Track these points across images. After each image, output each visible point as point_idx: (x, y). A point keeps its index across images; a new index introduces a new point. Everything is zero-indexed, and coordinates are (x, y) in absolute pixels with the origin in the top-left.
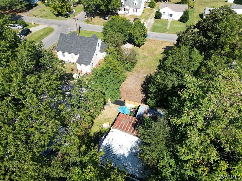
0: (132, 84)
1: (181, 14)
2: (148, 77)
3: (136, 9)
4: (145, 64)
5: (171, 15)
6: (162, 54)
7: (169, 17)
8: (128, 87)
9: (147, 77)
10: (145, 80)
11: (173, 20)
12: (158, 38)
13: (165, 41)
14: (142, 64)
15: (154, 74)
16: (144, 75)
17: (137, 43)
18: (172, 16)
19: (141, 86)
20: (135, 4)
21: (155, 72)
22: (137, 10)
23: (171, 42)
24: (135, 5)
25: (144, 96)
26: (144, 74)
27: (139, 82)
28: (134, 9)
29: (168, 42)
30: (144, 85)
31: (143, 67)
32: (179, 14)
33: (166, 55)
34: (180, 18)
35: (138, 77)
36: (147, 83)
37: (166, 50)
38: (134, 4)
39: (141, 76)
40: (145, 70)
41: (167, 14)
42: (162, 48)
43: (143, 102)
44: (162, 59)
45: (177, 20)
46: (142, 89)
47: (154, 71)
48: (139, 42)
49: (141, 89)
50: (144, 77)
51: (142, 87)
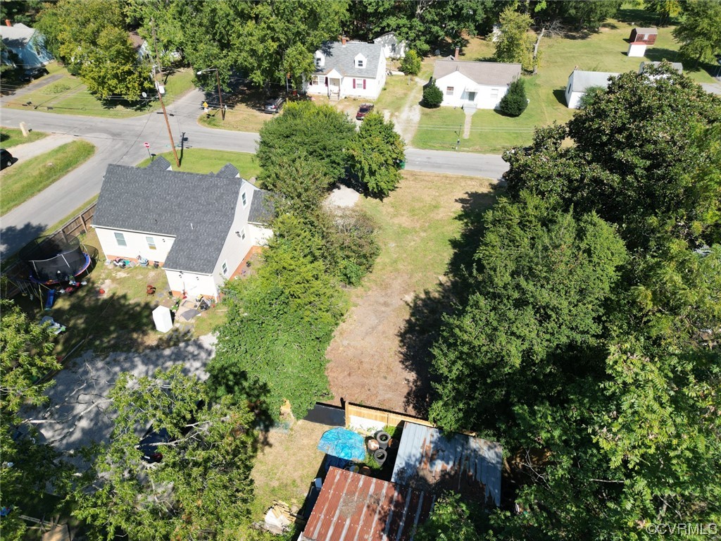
0: (367, 334)
1: (502, 92)
2: (419, 302)
3: (363, 79)
4: (405, 255)
5: (472, 96)
6: (456, 218)
7: (466, 102)
8: (352, 343)
9: (415, 304)
10: (412, 315)
11: (479, 109)
12: (439, 166)
13: (463, 177)
14: (396, 256)
15: (439, 291)
16: (406, 296)
17: (375, 186)
18: (476, 99)
19: (400, 338)
20: (360, 65)
21: (441, 284)
22: (365, 81)
23: (480, 180)
24: (360, 67)
25: (411, 379)
26: (406, 292)
27: (392, 324)
28: (356, 78)
29: (472, 179)
30: (408, 336)
31: (400, 266)
32: (495, 92)
33: (472, 223)
34: (501, 103)
35: (386, 304)
36: (418, 326)
37: (467, 207)
38: (357, 63)
39: (396, 302)
40: (406, 277)
41: (458, 92)
42: (456, 201)
43: (411, 405)
44: (458, 237)
45: (490, 110)
46: (404, 350)
47: (438, 282)
48: (379, 184)
49: (400, 349)
50: (406, 302)
51: (401, 341)
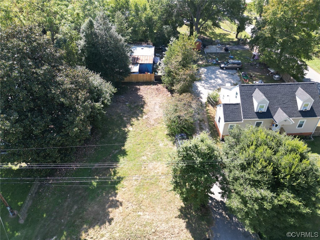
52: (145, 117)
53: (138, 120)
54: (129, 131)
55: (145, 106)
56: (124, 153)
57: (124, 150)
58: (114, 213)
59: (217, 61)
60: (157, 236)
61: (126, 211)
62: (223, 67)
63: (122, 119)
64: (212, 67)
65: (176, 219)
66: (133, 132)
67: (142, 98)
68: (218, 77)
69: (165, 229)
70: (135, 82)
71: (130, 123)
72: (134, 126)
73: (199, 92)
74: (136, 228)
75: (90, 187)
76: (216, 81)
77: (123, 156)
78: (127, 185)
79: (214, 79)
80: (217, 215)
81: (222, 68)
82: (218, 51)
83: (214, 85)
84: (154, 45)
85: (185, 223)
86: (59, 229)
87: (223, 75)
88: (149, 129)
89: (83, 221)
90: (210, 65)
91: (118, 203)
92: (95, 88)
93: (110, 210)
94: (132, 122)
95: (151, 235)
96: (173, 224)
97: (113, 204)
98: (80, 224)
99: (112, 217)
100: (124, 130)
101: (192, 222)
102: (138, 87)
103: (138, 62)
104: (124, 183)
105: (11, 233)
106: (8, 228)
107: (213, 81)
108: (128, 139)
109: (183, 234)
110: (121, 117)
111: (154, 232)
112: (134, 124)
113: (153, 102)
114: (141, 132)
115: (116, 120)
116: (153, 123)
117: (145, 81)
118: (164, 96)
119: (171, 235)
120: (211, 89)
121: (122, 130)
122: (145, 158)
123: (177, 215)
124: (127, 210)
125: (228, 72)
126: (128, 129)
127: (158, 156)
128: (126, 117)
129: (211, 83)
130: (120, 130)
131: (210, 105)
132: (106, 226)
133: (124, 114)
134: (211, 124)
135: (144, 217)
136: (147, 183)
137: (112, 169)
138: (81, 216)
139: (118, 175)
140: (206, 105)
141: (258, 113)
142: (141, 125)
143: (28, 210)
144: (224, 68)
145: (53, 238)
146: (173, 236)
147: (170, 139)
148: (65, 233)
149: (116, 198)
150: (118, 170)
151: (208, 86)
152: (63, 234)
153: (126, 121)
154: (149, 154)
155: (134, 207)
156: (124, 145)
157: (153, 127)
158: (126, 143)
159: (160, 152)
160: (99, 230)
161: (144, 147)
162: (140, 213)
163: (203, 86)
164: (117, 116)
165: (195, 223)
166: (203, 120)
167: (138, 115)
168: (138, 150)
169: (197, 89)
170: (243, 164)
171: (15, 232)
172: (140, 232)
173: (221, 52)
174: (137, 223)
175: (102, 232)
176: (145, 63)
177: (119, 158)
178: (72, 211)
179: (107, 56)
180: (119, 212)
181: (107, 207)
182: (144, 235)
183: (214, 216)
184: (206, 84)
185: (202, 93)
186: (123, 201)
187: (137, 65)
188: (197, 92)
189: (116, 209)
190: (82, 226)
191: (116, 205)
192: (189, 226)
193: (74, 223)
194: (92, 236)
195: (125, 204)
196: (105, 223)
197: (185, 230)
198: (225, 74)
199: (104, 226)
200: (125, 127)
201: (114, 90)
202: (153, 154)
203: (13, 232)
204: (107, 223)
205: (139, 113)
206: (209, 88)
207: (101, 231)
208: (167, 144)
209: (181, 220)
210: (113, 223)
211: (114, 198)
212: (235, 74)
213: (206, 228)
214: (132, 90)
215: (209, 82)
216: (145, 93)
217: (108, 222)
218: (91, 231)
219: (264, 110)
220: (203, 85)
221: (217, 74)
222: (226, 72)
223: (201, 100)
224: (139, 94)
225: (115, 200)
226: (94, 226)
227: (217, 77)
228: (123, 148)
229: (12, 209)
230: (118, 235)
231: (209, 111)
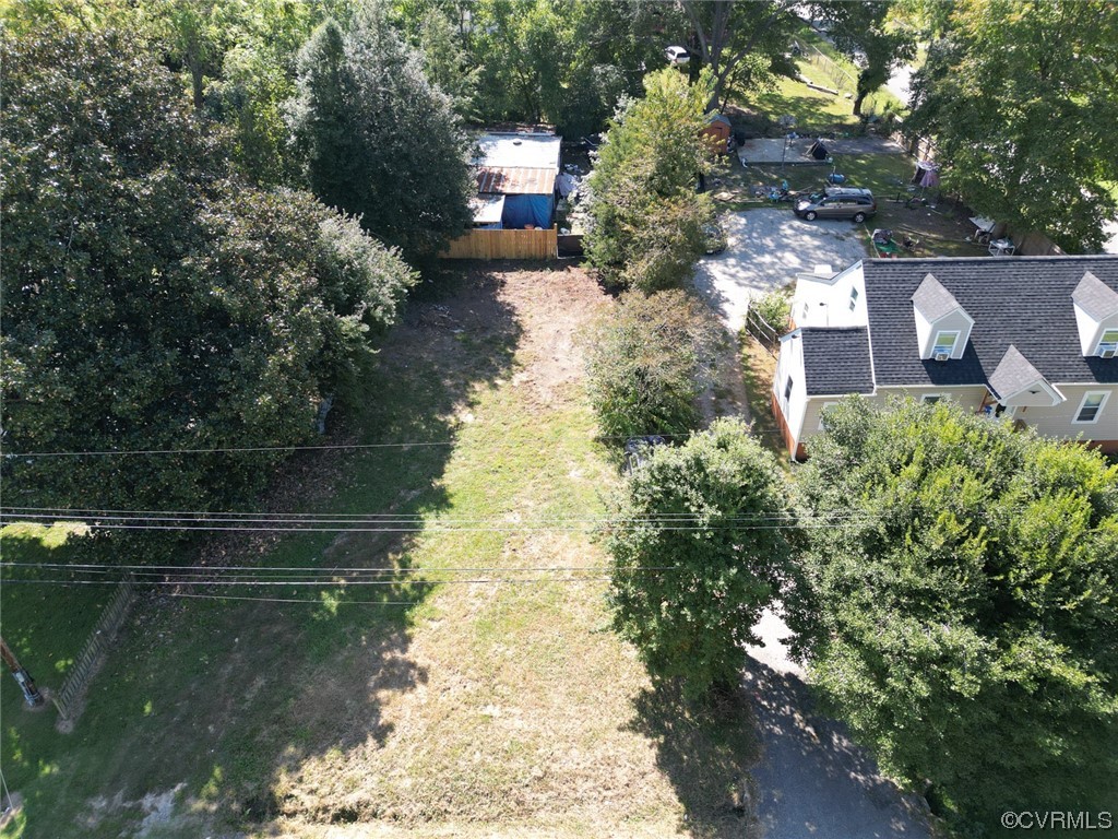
52: (518, 378)
53: (495, 386)
54: (460, 425)
55: (521, 342)
56: (441, 501)
57: (442, 490)
58: (398, 707)
59: (785, 193)
60: (550, 793)
61: (440, 702)
62: (805, 210)
63: (438, 384)
64: (767, 210)
65: (622, 734)
66: (473, 429)
67: (511, 313)
68: (787, 246)
69: (581, 766)
70: (489, 257)
71: (467, 397)
72: (478, 408)
73: (719, 295)
74: (475, 762)
75: (315, 615)
76: (780, 259)
77: (438, 509)
78: (447, 608)
79: (771, 253)
80: (775, 725)
81: (802, 216)
82: (788, 159)
83: (771, 272)
84: (558, 133)
85: (655, 751)
86: (198, 757)
87: (806, 238)
88: (534, 421)
89: (286, 733)
90: (758, 206)
91: (412, 671)
92: (342, 264)
93: (383, 694)
94: (472, 396)
95: (528, 790)
96: (611, 753)
97: (393, 674)
98: (273, 740)
99: (390, 719)
100: (442, 420)
101: (679, 746)
102: (499, 276)
103: (500, 188)
104: (435, 601)
105: (26, 764)
106: (17, 747)
107: (767, 259)
108: (456, 453)
109: (644, 790)
110: (434, 379)
111: (540, 779)
112: (479, 403)
113: (551, 329)
114: (505, 428)
115: (415, 386)
116: (549, 400)
117: (523, 257)
118: (591, 307)
119: (601, 789)
120: (762, 285)
121: (436, 420)
122: (514, 518)
123: (627, 722)
124: (445, 699)
125: (822, 230)
126: (457, 419)
127: (563, 514)
128: (452, 377)
129: (760, 265)
130: (429, 420)
131: (757, 342)
132: (368, 751)
133: (447, 366)
134: (759, 405)
135: (507, 724)
136: (522, 604)
137: (397, 553)
138: (277, 712)
139: (417, 575)
140: (741, 339)
141: (930, 364)
142: (504, 404)
143: (90, 687)
144: (811, 216)
145: (173, 787)
146: (609, 793)
147: (607, 454)
148: (217, 772)
149: (407, 655)
150: (415, 556)
151: (750, 274)
152: (210, 774)
153: (452, 390)
154: (531, 504)
155: (471, 687)
156: (443, 472)
157: (549, 413)
158: (447, 466)
159: (570, 499)
160: (340, 763)
161: (514, 481)
162: (489, 710)
163: (733, 276)
164: (421, 373)
165: (691, 751)
166: (729, 392)
167: (495, 371)
168: (492, 492)
169: (711, 286)
170: (873, 533)
171: (41, 762)
172: (487, 777)
173: (799, 160)
174: (478, 742)
175: (350, 773)
176: (526, 192)
177: (422, 516)
178: (248, 696)
179: (389, 159)
180: (415, 702)
181: (372, 684)
182: (505, 788)
183: (763, 726)
184: (744, 269)
185: (727, 300)
186: (429, 666)
187: (498, 200)
188: (710, 294)
189: (403, 693)
190: (279, 749)
191: (404, 677)
192: (668, 761)
193: (252, 736)
194: (315, 785)
195: (438, 676)
196: (364, 740)
197: (655, 775)
198: (813, 235)
199: (360, 753)
200: (449, 410)
201: (411, 277)
202: (546, 505)
203: (34, 762)
204: (371, 742)
205: (499, 364)
206: (755, 283)
207: (346, 769)
208: (598, 473)
209: (640, 737)
210: (392, 742)
211: (398, 654)
212: (848, 235)
213: (732, 769)
214: (477, 287)
215: (752, 263)
216: (522, 298)
217: (375, 737)
218: (312, 768)
219: (956, 351)
220: (733, 271)
221: (785, 236)
222: (815, 227)
223: (724, 322)
224: (500, 299)
225: (404, 660)
226: (323, 751)
227: (782, 247)
228: (438, 484)
229: (32, 680)
230: (407, 783)
231: (751, 360)
